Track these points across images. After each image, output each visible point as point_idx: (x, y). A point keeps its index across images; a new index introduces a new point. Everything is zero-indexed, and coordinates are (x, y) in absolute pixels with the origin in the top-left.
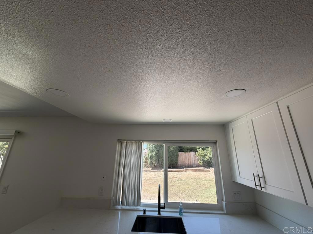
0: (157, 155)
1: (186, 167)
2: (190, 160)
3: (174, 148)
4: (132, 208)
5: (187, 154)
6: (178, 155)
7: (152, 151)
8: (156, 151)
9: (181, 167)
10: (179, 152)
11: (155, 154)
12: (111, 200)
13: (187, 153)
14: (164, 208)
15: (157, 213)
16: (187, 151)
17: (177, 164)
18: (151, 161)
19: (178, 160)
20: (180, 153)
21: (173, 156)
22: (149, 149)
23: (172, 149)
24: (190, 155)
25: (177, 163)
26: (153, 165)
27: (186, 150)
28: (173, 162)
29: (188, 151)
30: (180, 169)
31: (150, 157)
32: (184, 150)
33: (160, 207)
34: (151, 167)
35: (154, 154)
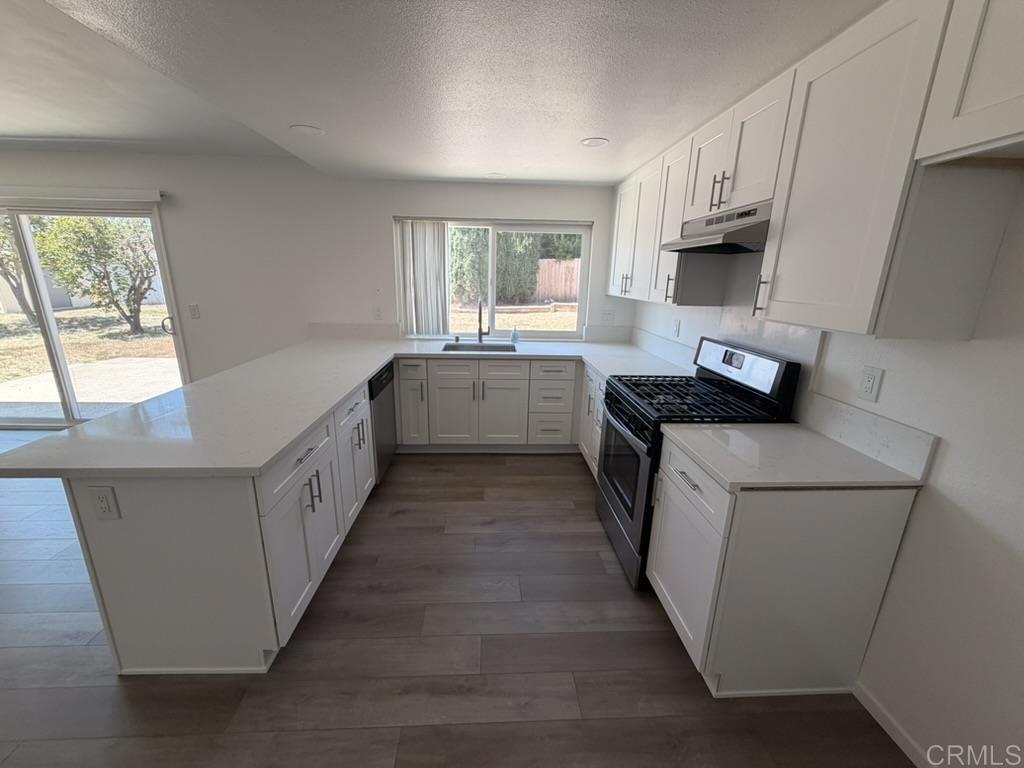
0: (477, 266)
1: (557, 301)
2: (571, 283)
3: (526, 247)
4: (435, 337)
5: (564, 264)
6: (538, 268)
7: (462, 256)
8: (472, 254)
9: (543, 301)
10: (542, 257)
11: (469, 265)
12: (398, 326)
13: (563, 262)
14: (487, 334)
15: (477, 338)
16: (565, 258)
17: (532, 293)
18: (460, 286)
19: (534, 283)
20: (544, 263)
21: (523, 272)
22: (452, 250)
23: (520, 249)
24: (573, 269)
25: (533, 290)
26: (466, 294)
27: (564, 254)
28: (522, 287)
29: (570, 255)
30: (539, 305)
31: (456, 275)
32: (558, 254)
33: (481, 333)
34: (461, 300)
35: (466, 263)
